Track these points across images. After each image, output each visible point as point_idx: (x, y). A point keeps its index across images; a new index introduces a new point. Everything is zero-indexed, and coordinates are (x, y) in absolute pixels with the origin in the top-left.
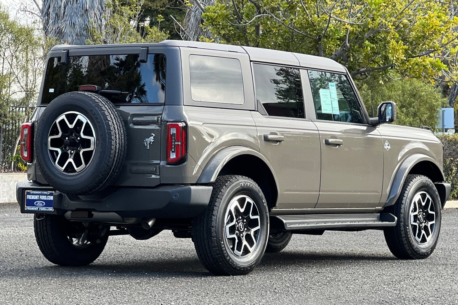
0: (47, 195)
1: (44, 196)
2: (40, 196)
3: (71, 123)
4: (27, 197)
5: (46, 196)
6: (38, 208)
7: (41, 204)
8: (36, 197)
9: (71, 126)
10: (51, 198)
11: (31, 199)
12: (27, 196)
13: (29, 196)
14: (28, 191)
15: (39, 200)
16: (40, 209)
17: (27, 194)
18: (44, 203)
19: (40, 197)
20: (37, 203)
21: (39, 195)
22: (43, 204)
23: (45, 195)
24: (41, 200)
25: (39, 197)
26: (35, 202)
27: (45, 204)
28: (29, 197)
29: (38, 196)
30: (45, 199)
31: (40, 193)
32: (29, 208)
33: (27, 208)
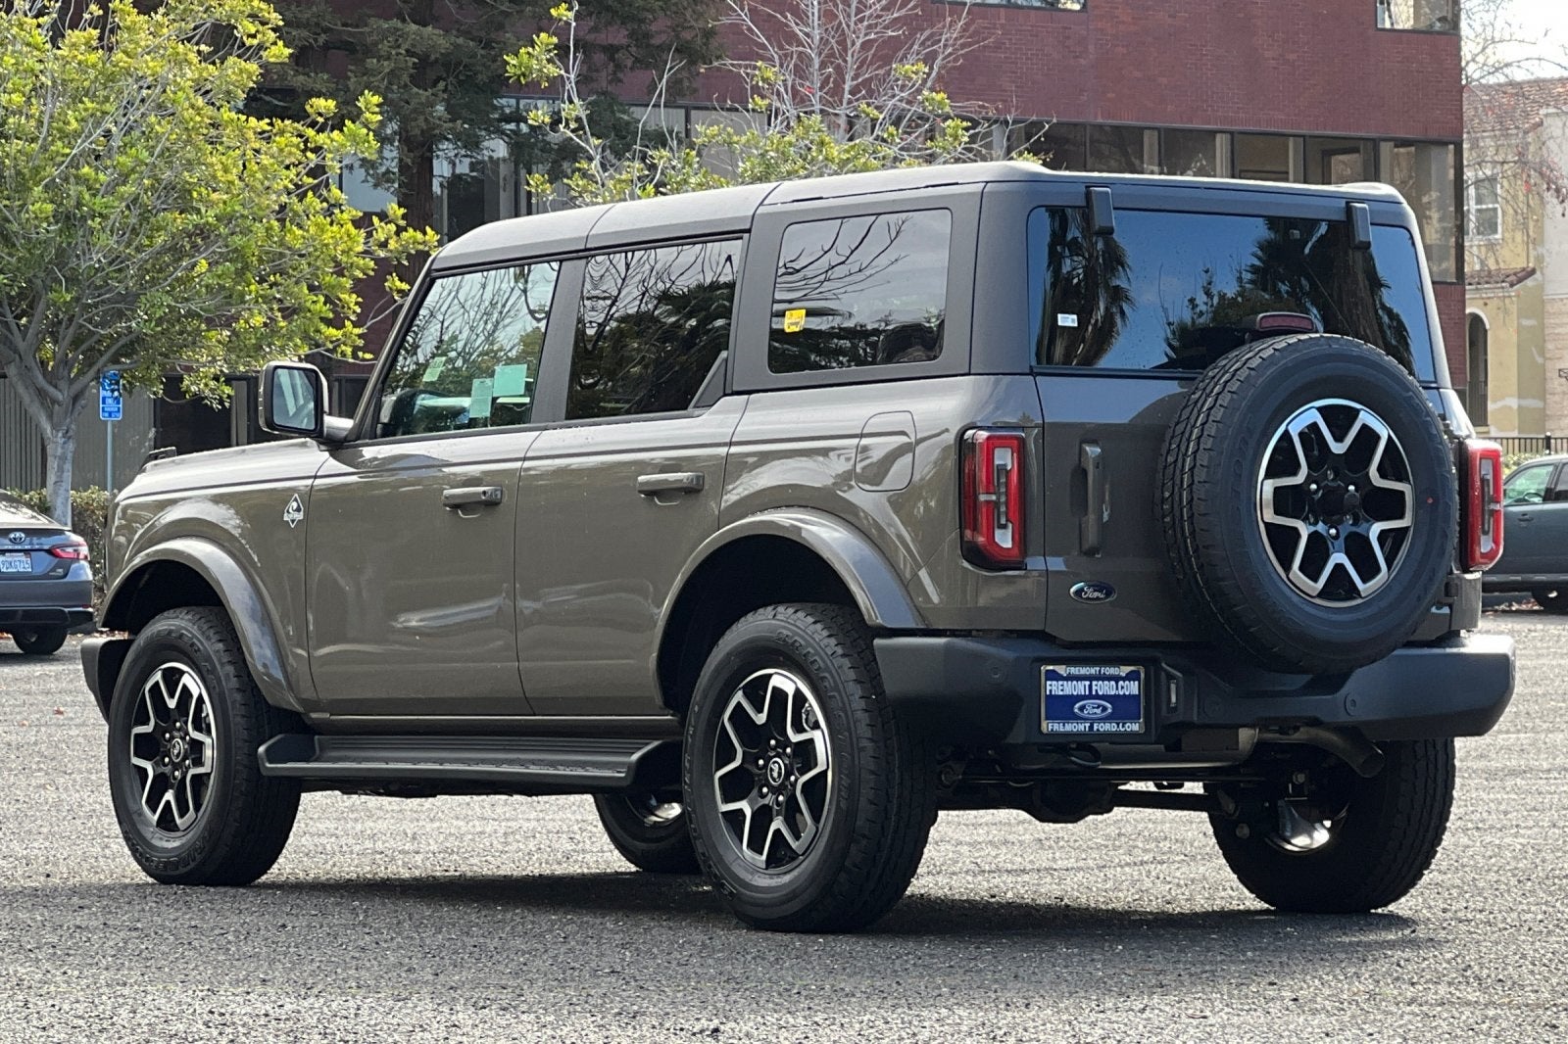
0: (1117, 679)
1: (1106, 682)
2: (1094, 683)
3: (1339, 439)
4: (1048, 688)
5: (1113, 683)
6: (1088, 725)
7: (1099, 711)
8: (1080, 688)
9: (1338, 448)
10: (1132, 688)
11: (1061, 693)
12: (1048, 683)
13: (1054, 683)
14: (1051, 668)
15: (1090, 697)
16: (1095, 728)
17: (1046, 680)
18: (1109, 706)
19: (1094, 688)
20: (1082, 709)
21: (1090, 678)
22: (1105, 709)
23: (1110, 678)
24: (1098, 697)
25: (1090, 686)
26: (1077, 705)
27: (1113, 709)
28: (1054, 688)
29: (1087, 683)
30: (1113, 693)
31: (1093, 671)
32: (1057, 727)
33: (1049, 726)
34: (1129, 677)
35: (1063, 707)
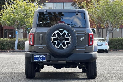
6: (39, 60)
9: (61, 34)
12: (34, 56)
27: (42, 59)
30: (42, 57)
31: (40, 55)
32: (35, 60)
33: (34, 60)
34: (44, 56)
35: (36, 59)
